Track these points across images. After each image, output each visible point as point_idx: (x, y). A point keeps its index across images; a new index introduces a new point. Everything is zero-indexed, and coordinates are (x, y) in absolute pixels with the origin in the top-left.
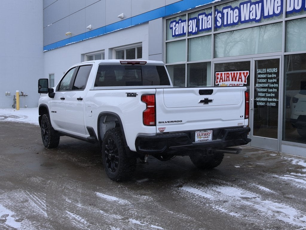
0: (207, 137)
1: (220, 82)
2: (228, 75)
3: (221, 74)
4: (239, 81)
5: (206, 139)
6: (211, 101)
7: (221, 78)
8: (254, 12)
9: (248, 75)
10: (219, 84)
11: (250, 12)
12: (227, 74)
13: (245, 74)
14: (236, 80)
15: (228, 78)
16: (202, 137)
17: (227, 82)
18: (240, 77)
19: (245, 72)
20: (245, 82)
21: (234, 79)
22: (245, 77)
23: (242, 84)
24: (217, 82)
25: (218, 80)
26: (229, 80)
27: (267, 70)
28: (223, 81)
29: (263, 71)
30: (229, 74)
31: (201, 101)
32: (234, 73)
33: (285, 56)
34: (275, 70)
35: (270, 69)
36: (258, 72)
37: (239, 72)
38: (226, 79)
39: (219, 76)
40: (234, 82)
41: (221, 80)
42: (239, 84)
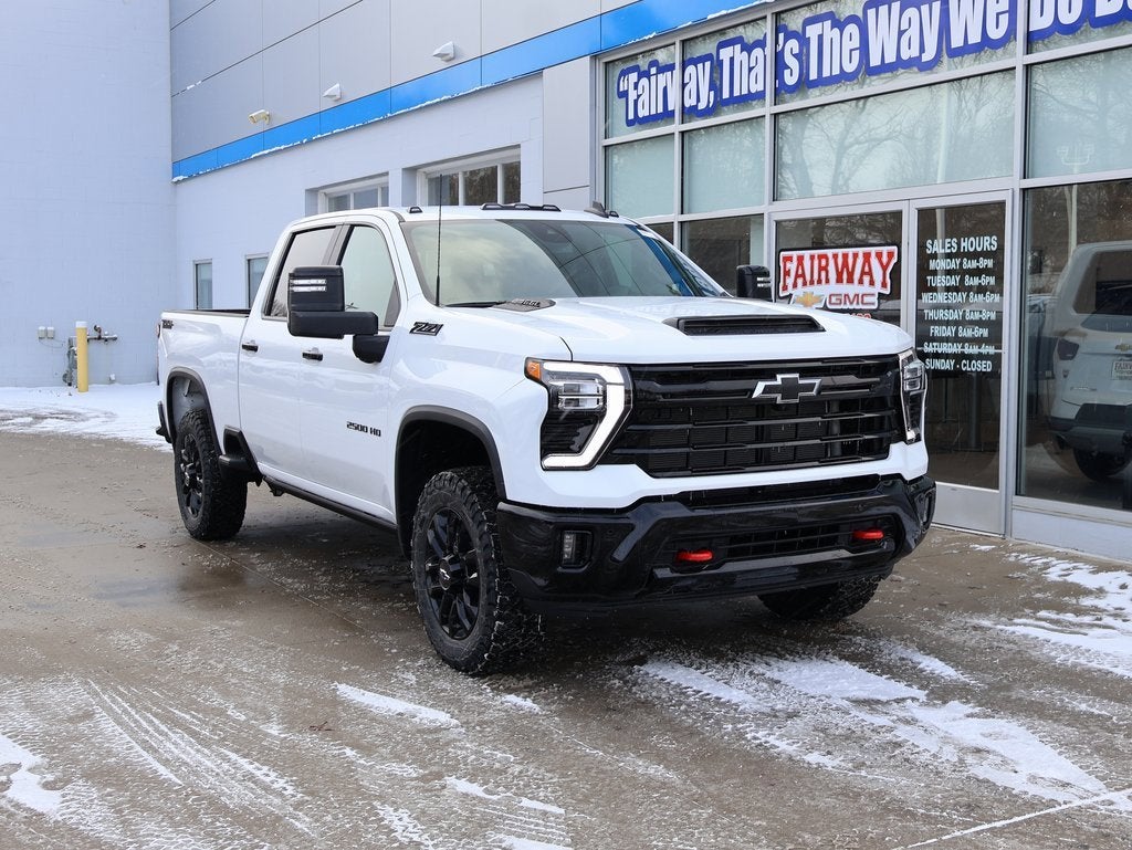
1: (795, 286)
2: (823, 263)
3: (800, 259)
4: (861, 282)
7: (800, 272)
9: (895, 260)
10: (791, 295)
12: (820, 257)
13: (885, 259)
14: (850, 280)
15: (823, 274)
17: (819, 286)
18: (867, 269)
19: (885, 250)
20: (884, 285)
21: (845, 276)
22: (884, 268)
23: (873, 295)
24: (785, 288)
26: (827, 281)
28: (805, 284)
29: (947, 245)
30: (825, 257)
32: (845, 256)
33: (1024, 191)
34: (991, 244)
35: (972, 239)
36: (929, 252)
37: (861, 251)
38: (816, 277)
39: (792, 266)
40: (845, 288)
41: (800, 281)
42: (863, 295)
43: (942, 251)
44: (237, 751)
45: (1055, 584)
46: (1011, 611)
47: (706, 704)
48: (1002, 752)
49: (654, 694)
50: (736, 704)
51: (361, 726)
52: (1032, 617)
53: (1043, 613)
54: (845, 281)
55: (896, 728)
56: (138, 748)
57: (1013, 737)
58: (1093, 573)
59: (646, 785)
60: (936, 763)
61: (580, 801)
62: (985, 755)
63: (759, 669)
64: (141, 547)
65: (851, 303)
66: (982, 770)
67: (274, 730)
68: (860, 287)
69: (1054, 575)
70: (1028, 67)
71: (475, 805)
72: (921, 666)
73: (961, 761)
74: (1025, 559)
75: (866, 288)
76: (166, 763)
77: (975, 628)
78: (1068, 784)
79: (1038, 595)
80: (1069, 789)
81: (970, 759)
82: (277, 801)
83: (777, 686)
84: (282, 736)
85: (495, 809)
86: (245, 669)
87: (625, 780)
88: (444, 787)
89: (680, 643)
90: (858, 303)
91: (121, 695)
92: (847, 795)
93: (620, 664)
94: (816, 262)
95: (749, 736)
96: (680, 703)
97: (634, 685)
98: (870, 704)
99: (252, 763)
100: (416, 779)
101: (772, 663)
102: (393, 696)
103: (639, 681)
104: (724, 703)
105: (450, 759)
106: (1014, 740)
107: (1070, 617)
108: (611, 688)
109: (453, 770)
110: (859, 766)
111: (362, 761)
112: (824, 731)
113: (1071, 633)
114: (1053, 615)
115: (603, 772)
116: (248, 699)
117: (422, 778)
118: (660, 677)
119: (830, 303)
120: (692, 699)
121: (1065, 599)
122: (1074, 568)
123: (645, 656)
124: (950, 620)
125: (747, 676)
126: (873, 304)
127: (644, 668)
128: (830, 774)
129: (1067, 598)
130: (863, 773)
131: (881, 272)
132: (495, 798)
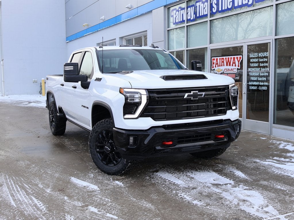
1: (216, 67)
2: (223, 60)
3: (217, 59)
4: (233, 65)
9: (241, 59)
10: (214, 69)
12: (222, 59)
13: (239, 59)
14: (230, 65)
15: (223, 63)
17: (222, 67)
18: (234, 62)
19: (239, 56)
20: (238, 66)
21: (228, 64)
22: (239, 61)
23: (236, 69)
24: (213, 67)
25: (214, 65)
26: (224, 65)
27: (259, 55)
28: (218, 66)
29: (255, 55)
32: (228, 58)
33: (276, 39)
34: (267, 54)
35: (262, 53)
36: (250, 57)
37: (232, 57)
38: (221, 64)
39: (215, 61)
40: (228, 67)
41: (217, 65)
42: (233, 69)
43: (254, 57)
44: (35, 197)
45: (281, 149)
46: (266, 157)
47: (170, 185)
48: (251, 201)
49: (157, 181)
50: (179, 185)
51: (72, 190)
52: (271, 159)
53: (275, 158)
54: (228, 65)
55: (222, 193)
56: (10, 195)
57: (256, 196)
58: (293, 146)
59: (144, 210)
60: (230, 205)
61: (123, 215)
62: (246, 202)
63: (188, 174)
64: (38, 137)
65: (230, 71)
66: (243, 207)
67: (48, 191)
68: (232, 67)
69: (281, 147)
70: (277, 5)
71: (93, 215)
72: (235, 174)
73: (238, 204)
74: (274, 142)
75: (234, 67)
76: (14, 200)
77: (254, 162)
78: (268, 212)
79: (275, 152)
80: (268, 214)
81: (241, 203)
82: (39, 213)
83: (192, 179)
84: (50, 192)
85: (98, 217)
86: (49, 172)
87: (139, 208)
88: (87, 209)
89: (170, 166)
90: (232, 71)
91: (13, 179)
92: (201, 214)
93: (151, 172)
94: (221, 60)
95: (179, 195)
96: (163, 184)
97: (152, 178)
98: (217, 185)
99: (38, 201)
100: (81, 207)
101: (193, 172)
102: (85, 181)
103: (154, 177)
104: (175, 184)
105: (92, 200)
106: (256, 197)
107: (283, 159)
108: (146, 179)
109: (92, 204)
110: (208, 205)
111: (68, 201)
112: (201, 194)
113: (281, 164)
114: (278, 159)
115: (134, 205)
116: (46, 181)
117: (82, 207)
118: (160, 176)
119: (225, 71)
120: (167, 183)
121: (283, 154)
122: (288, 145)
123: (158, 170)
124: (248, 159)
125: (185, 176)
126: (236, 71)
127: (157, 173)
128: (198, 207)
129: (283, 153)
130: (208, 207)
131: (238, 62)
132: (100, 213)
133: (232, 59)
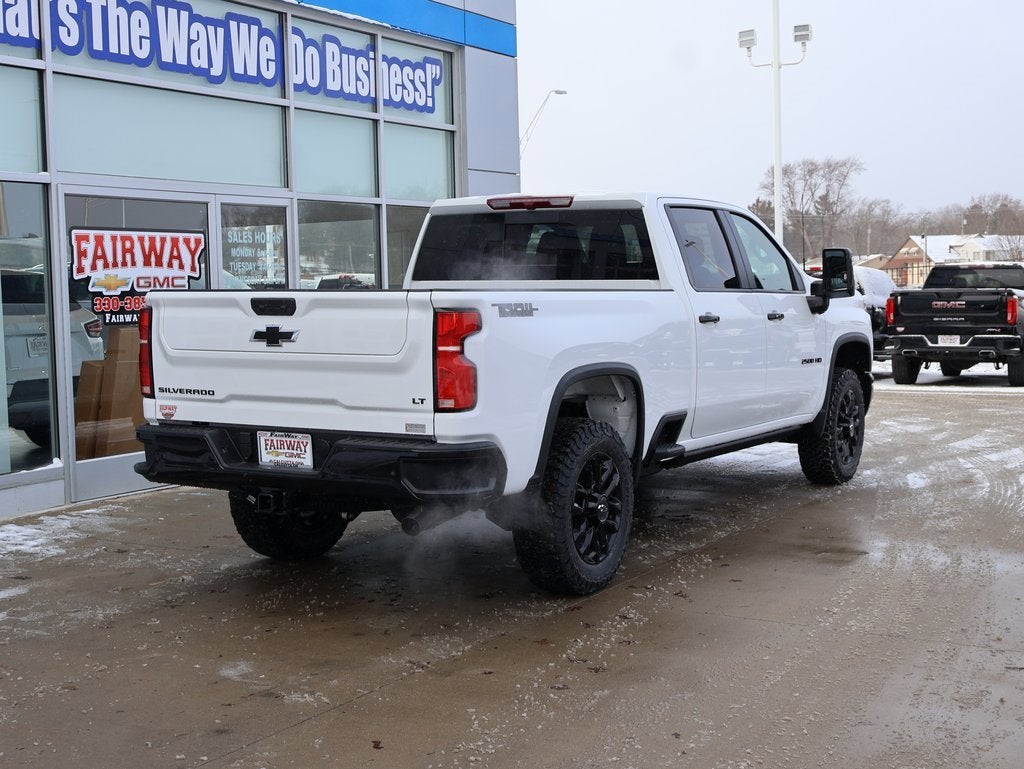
0: (299, 456)
1: (94, 267)
2: (128, 245)
3: (99, 240)
4: (170, 265)
5: (295, 460)
6: (288, 336)
7: (100, 253)
8: (202, 44)
9: (202, 247)
10: (89, 278)
11: (191, 42)
12: (124, 239)
13: (193, 246)
14: (159, 263)
15: (128, 257)
16: (282, 451)
17: (124, 269)
18: (175, 253)
19: (192, 237)
20: (193, 269)
21: (153, 259)
22: (193, 254)
23: (183, 278)
24: (81, 270)
25: (87, 263)
26: (134, 264)
27: (256, 237)
28: (106, 266)
29: (245, 237)
30: (130, 239)
31: (259, 336)
32: (152, 240)
36: (230, 241)
37: (169, 236)
38: (119, 259)
39: (88, 247)
41: (100, 263)
42: (173, 279)
43: (241, 241)
54: (153, 264)
65: (161, 285)
68: (170, 270)
94: (119, 245)
119: (138, 286)
126: (184, 286)
131: (190, 257)
133: (168, 246)
